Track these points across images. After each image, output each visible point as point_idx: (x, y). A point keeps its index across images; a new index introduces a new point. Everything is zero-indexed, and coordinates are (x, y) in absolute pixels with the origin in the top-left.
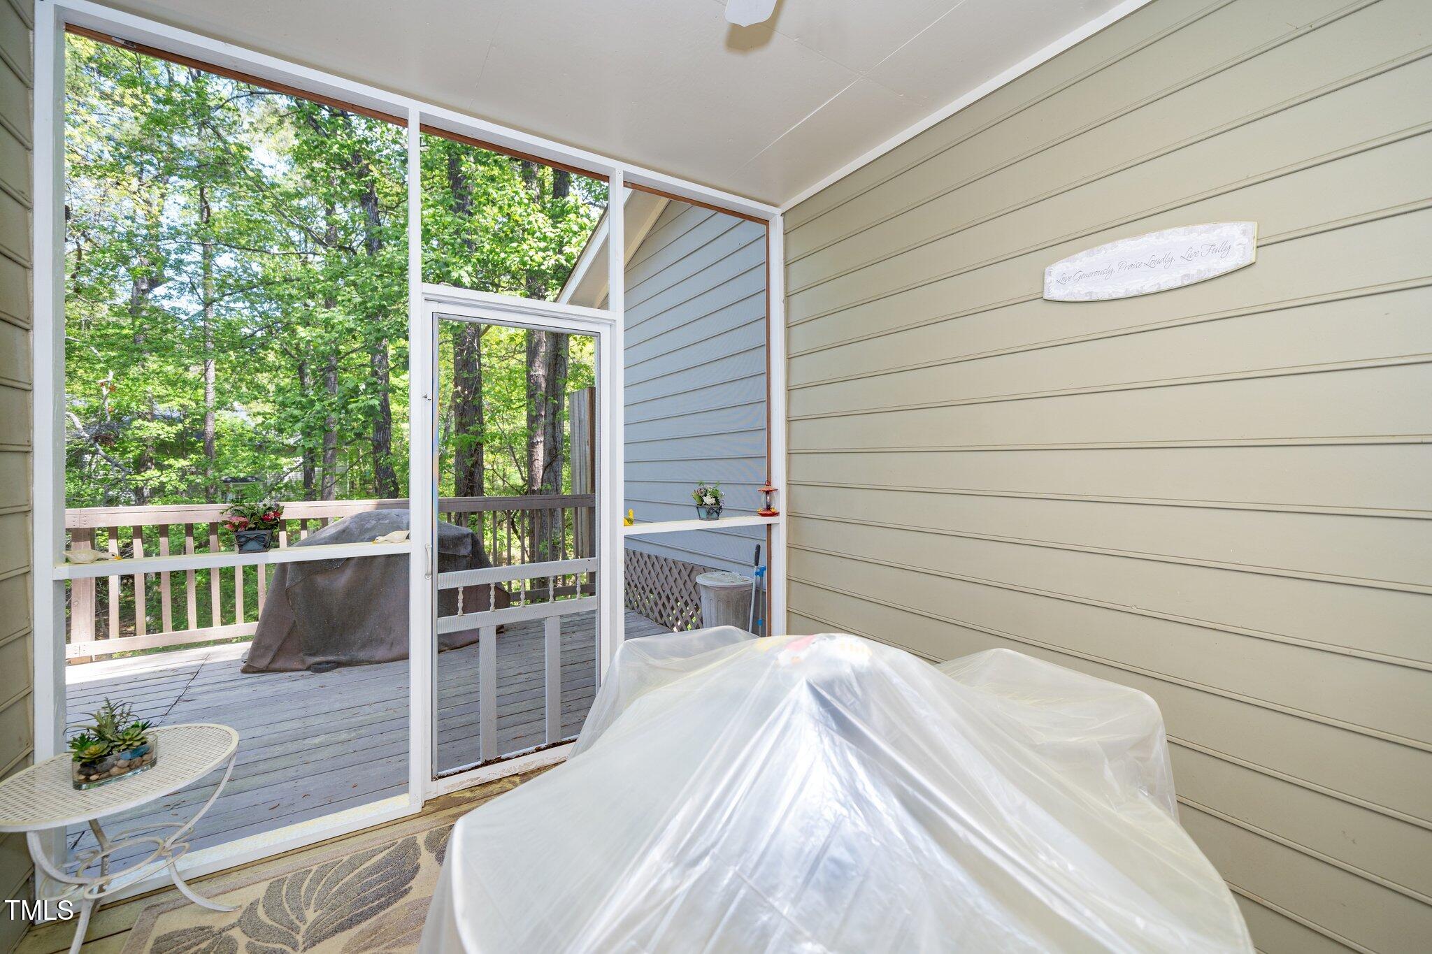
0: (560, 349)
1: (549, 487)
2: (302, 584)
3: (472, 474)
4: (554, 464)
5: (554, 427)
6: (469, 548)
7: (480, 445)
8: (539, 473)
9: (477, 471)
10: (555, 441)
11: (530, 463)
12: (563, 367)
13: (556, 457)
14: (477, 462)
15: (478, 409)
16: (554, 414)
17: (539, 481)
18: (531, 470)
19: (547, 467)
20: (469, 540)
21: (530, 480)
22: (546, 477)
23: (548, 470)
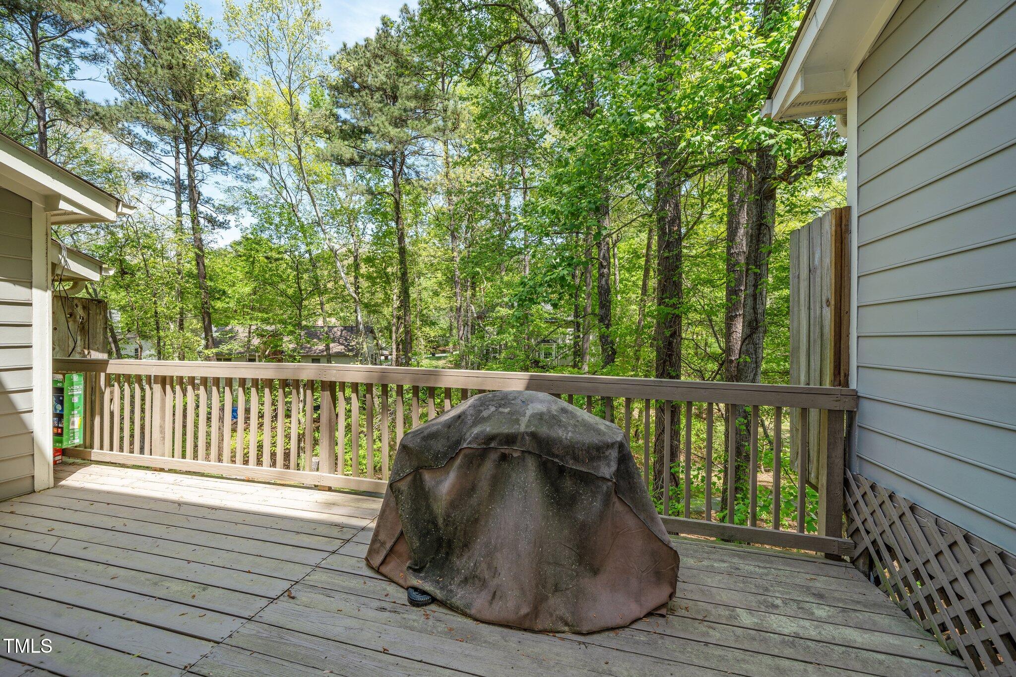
0: (765, 217)
1: (748, 360)
2: (409, 478)
3: (670, 343)
4: (755, 336)
5: (755, 299)
6: (614, 467)
7: (677, 318)
8: (737, 345)
9: (675, 341)
10: (755, 313)
11: (728, 335)
12: (768, 236)
13: (757, 329)
14: (675, 333)
15: (677, 285)
16: (756, 286)
17: (737, 352)
18: (728, 341)
19: (746, 339)
20: (614, 454)
21: (728, 350)
22: (744, 348)
23: (747, 342)
